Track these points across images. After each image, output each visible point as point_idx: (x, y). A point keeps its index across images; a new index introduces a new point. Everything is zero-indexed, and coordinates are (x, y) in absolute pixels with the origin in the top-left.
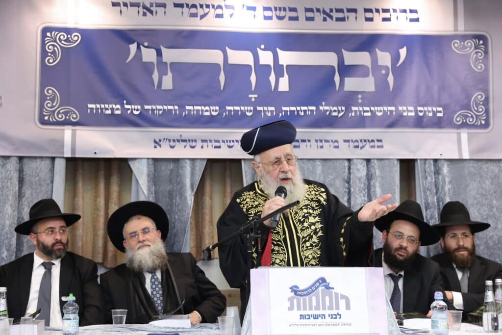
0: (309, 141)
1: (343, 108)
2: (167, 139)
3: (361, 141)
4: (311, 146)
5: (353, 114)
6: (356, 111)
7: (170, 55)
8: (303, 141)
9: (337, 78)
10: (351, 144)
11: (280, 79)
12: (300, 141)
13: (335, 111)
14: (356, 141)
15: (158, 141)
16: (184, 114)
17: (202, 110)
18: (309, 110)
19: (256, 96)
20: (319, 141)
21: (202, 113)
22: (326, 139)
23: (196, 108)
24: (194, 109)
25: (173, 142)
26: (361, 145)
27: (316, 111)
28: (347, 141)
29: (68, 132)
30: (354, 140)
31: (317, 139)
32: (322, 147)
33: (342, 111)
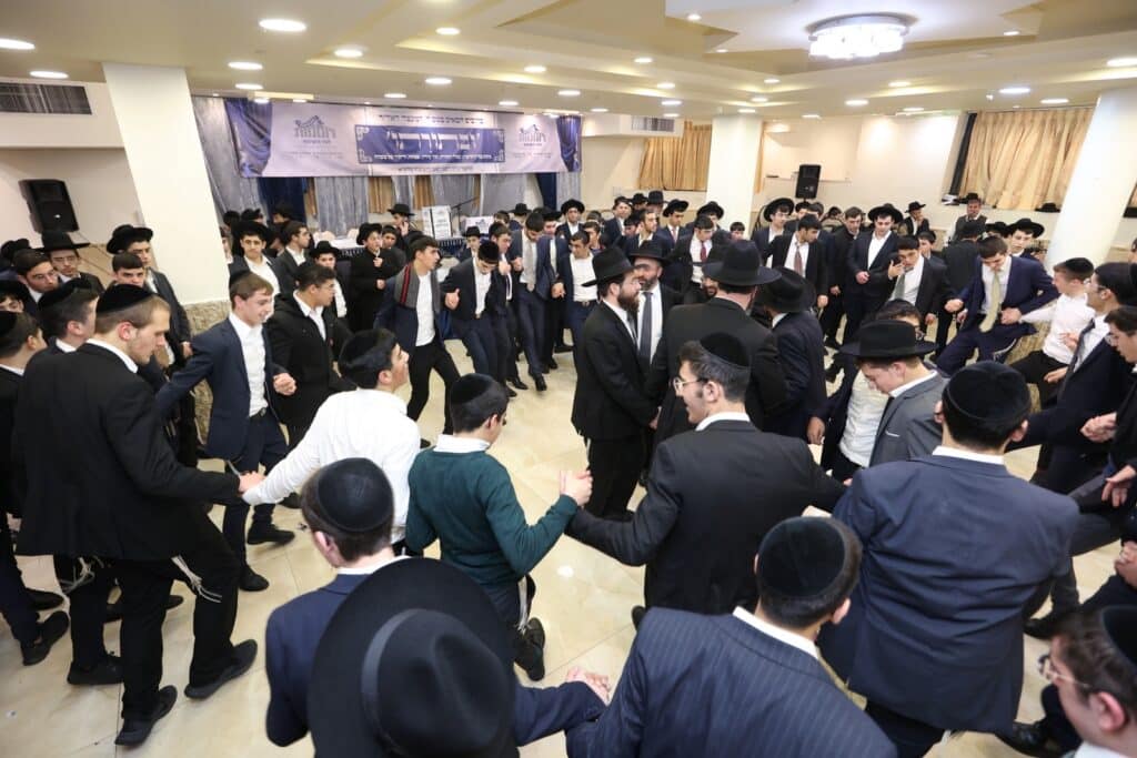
2: (403, 168)
7: (402, 136)
11: (439, 145)
15: (400, 169)
16: (408, 158)
25: (405, 169)
29: (369, 166)
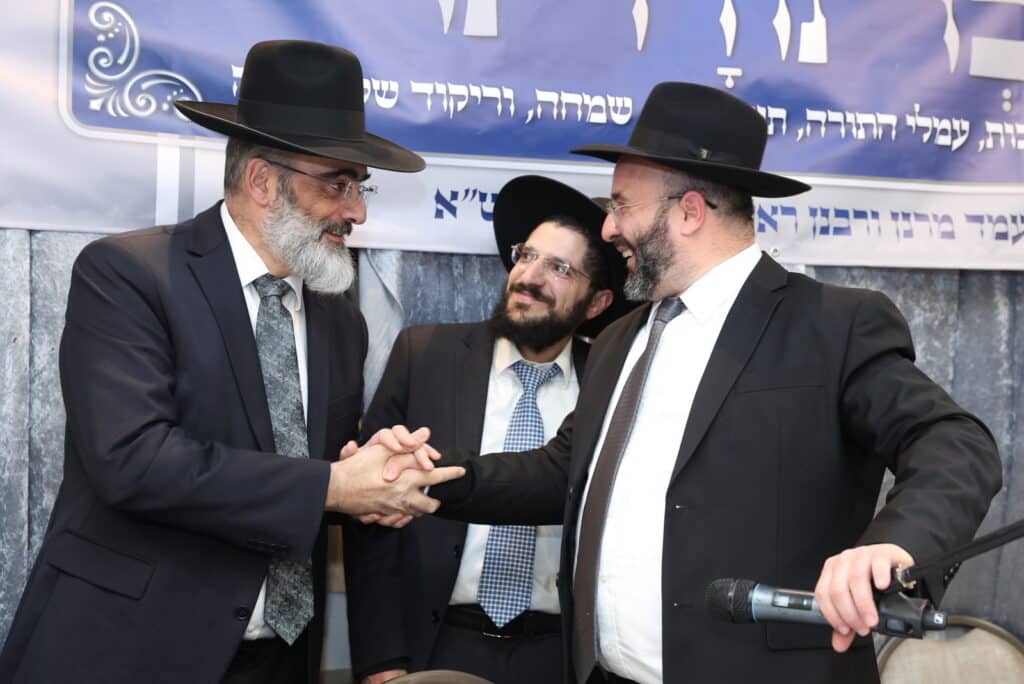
0: (875, 215)
1: (966, 125)
2: (475, 192)
3: (1014, 219)
4: (879, 229)
5: (990, 143)
6: (996, 135)
8: (861, 215)
9: (951, 34)
10: (988, 227)
11: (805, 26)
12: (851, 215)
13: (944, 132)
14: (1002, 220)
15: (447, 196)
16: (531, 114)
17: (585, 107)
18: (878, 125)
19: (738, 72)
20: (900, 216)
21: (584, 116)
22: (918, 211)
23: (567, 98)
24: (560, 103)
26: (1013, 230)
27: (897, 127)
28: (978, 219)
29: (167, 155)
30: (994, 218)
31: (895, 211)
32: (909, 234)
33: (963, 132)
